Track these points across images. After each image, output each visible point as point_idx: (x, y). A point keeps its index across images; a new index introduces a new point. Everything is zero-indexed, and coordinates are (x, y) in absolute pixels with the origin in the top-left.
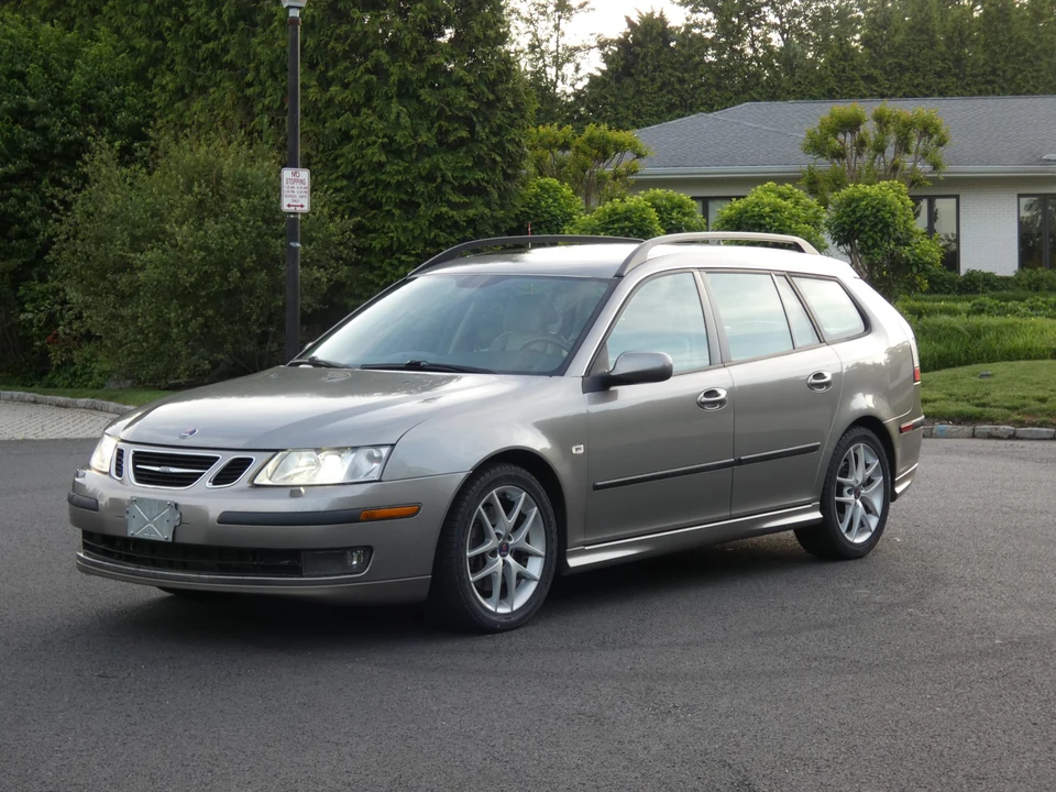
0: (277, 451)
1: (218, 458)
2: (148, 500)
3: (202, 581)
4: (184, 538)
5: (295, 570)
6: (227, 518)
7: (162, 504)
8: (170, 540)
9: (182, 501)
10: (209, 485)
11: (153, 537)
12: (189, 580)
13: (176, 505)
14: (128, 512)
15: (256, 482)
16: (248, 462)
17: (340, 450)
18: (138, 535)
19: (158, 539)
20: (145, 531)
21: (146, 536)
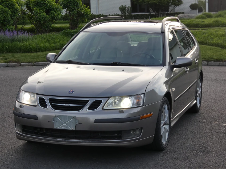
0: (109, 97)
1: (89, 101)
2: (63, 116)
3: (86, 142)
4: (79, 129)
5: (120, 137)
6: (97, 121)
7: (70, 117)
8: (74, 129)
9: (77, 116)
10: (87, 110)
11: (66, 128)
12: (81, 142)
13: (76, 117)
14: (53, 120)
15: (104, 108)
16: (101, 101)
17: (130, 96)
18: (59, 128)
19: (68, 129)
20: (62, 127)
21: (63, 128)
